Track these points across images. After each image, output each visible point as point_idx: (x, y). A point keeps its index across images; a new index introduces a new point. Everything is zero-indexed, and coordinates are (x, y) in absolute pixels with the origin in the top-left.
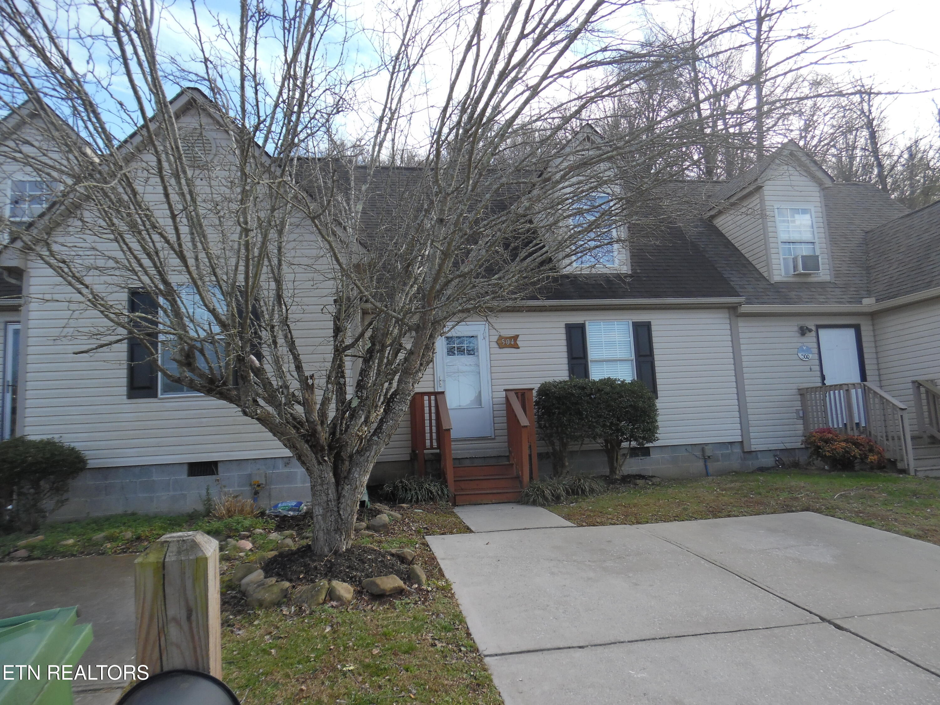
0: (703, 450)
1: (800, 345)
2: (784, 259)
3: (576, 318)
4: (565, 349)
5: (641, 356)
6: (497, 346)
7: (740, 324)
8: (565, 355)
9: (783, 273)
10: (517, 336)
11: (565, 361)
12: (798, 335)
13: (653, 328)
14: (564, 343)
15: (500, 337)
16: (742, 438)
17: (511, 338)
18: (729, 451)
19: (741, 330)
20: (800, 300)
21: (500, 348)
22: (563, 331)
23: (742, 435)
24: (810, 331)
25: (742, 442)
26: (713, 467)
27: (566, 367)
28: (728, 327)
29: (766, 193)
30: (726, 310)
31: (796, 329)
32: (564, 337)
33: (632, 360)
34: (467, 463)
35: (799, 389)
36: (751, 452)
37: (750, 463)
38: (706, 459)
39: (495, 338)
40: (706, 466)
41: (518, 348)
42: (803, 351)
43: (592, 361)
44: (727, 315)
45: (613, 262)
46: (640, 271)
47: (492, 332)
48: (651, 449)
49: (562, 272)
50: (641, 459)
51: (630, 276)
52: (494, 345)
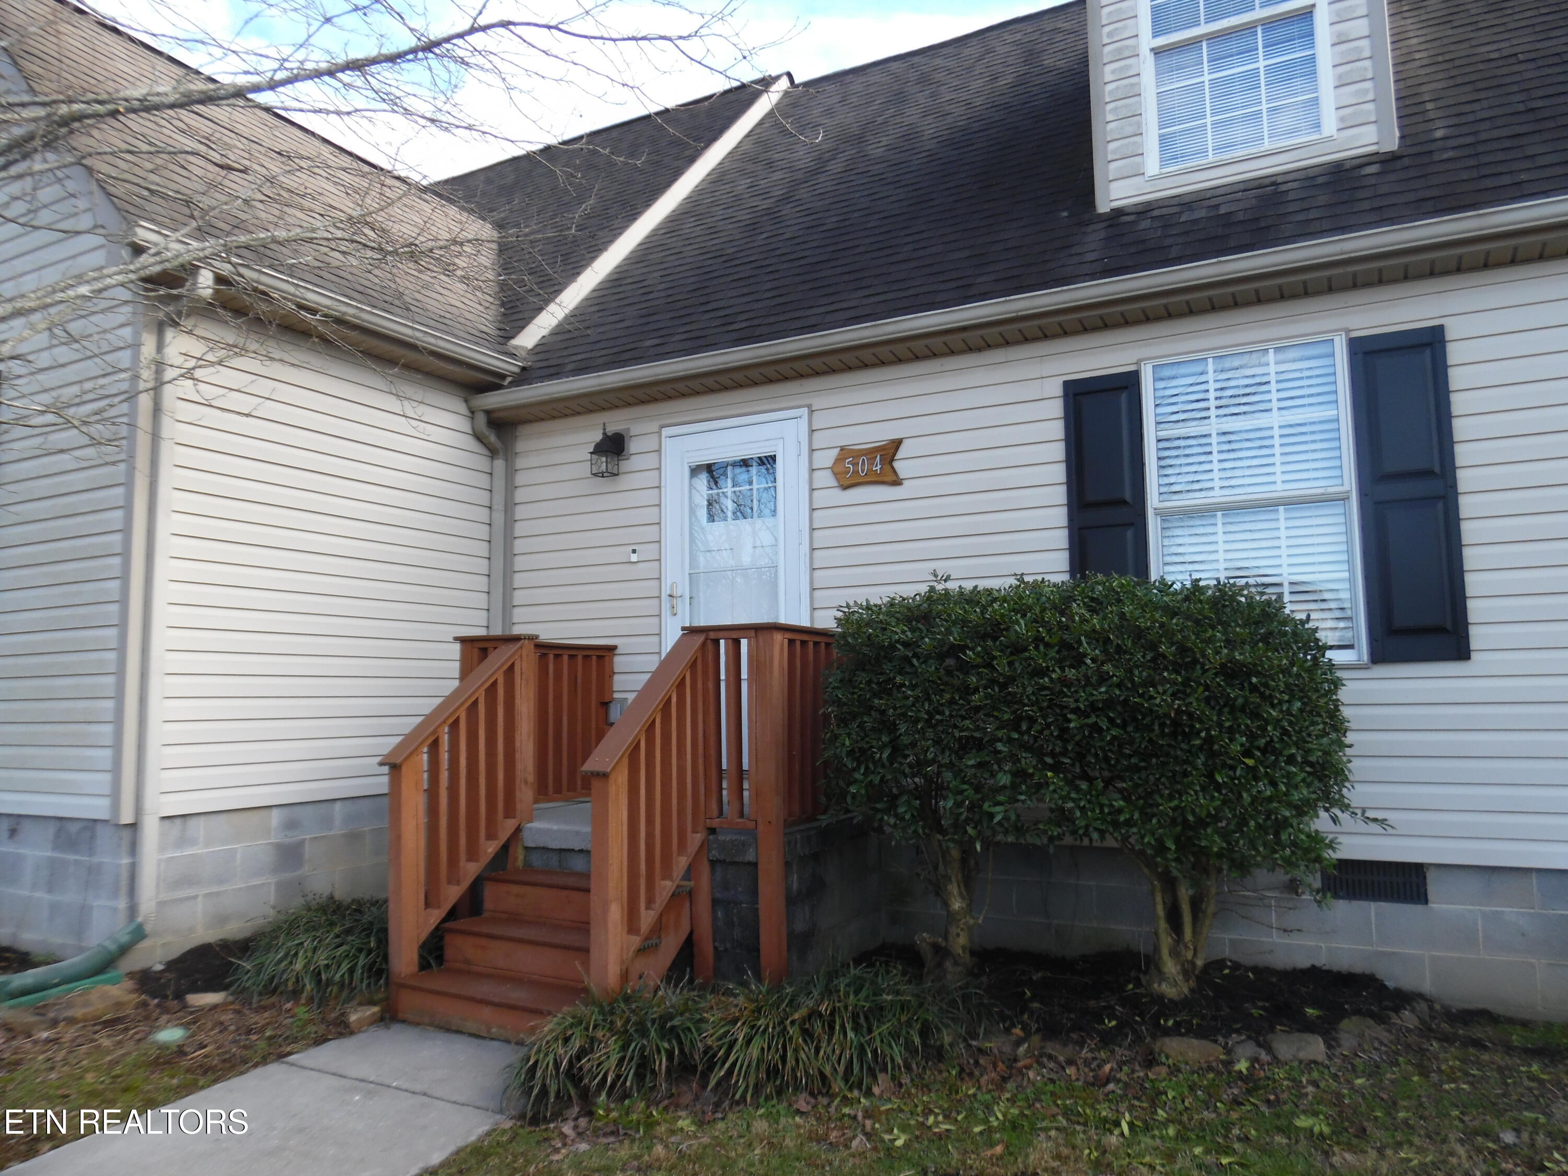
3: (1100, 359)
4: (1059, 473)
5: (1387, 478)
6: (833, 482)
8: (1060, 495)
10: (897, 444)
11: (1060, 516)
13: (1455, 353)
14: (1058, 451)
15: (844, 453)
17: (871, 453)
21: (845, 488)
22: (1056, 408)
27: (1061, 538)
32: (1057, 430)
33: (1344, 498)
39: (827, 458)
41: (897, 482)
43: (1165, 515)
45: (1317, 126)
46: (1439, 134)
47: (820, 440)
48: (1431, 876)
49: (1103, 207)
50: (1374, 909)
51: (1387, 160)
52: (825, 478)
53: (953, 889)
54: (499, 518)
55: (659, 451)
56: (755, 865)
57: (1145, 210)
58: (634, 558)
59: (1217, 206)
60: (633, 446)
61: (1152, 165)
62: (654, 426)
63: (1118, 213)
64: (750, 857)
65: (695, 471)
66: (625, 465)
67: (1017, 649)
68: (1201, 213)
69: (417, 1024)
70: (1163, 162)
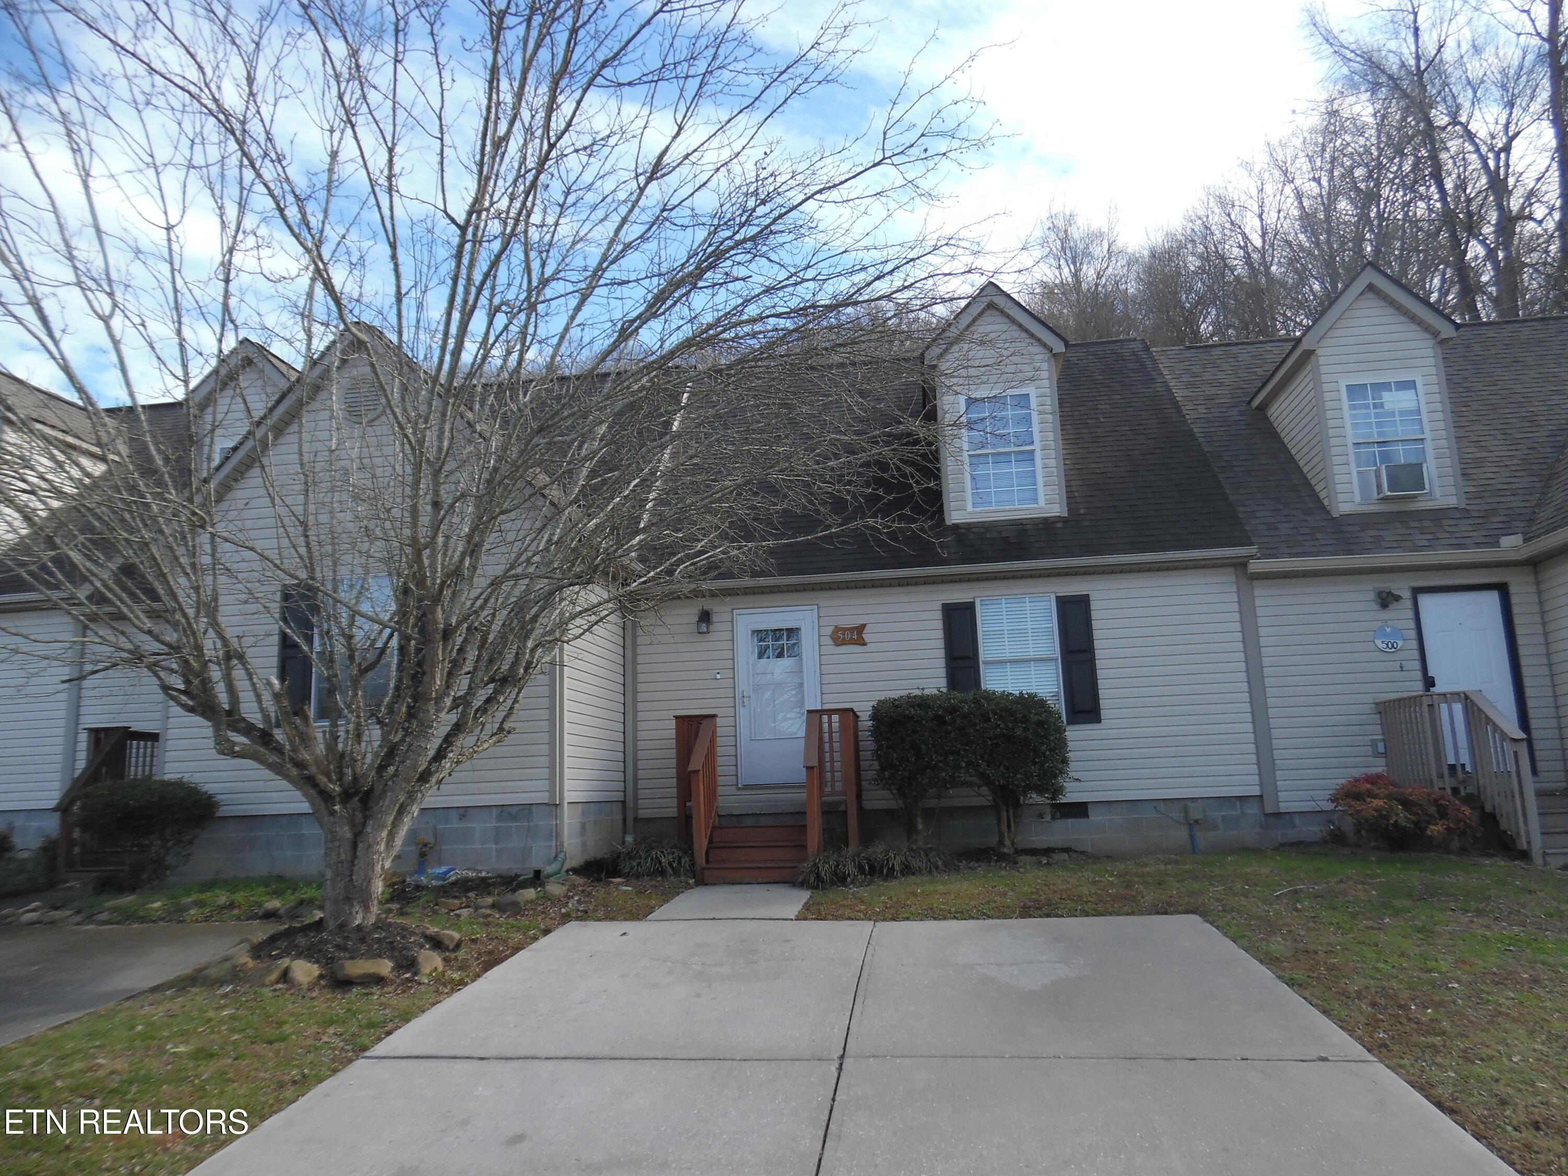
0: (1186, 810)
1: (1379, 624)
2: (1359, 472)
3: (957, 595)
4: (941, 643)
5: (1071, 652)
6: (831, 642)
7: (1256, 593)
8: (941, 653)
9: (1357, 497)
10: (863, 626)
11: (942, 663)
12: (1376, 607)
13: (1094, 605)
14: (940, 634)
15: (837, 629)
16: (1262, 790)
17: (852, 630)
18: (1239, 812)
19: (1258, 602)
20: (1377, 545)
21: (837, 645)
22: (939, 615)
23: (1261, 785)
24: (1398, 598)
25: (1261, 796)
26: (1204, 838)
27: (942, 672)
28: (1234, 597)
29: (1322, 360)
30: (1232, 570)
31: (1371, 596)
32: (939, 624)
33: (1056, 660)
34: (749, 821)
35: (1377, 704)
36: (1279, 815)
37: (1279, 833)
38: (1193, 825)
39: (829, 630)
40: (1192, 838)
41: (865, 644)
42: (1385, 635)
43: (985, 663)
44: (1233, 578)
45: (1036, 500)
46: (1082, 511)
47: (823, 621)
48: (1089, 806)
49: (949, 522)
50: (1071, 822)
51: (1064, 520)
52: (827, 641)
53: (919, 820)
54: (629, 653)
55: (732, 622)
56: (845, 812)
57: (969, 527)
58: (718, 676)
59: (1000, 532)
60: (715, 618)
61: (970, 508)
62: (729, 609)
63: (956, 527)
64: (843, 808)
65: (753, 632)
66: (714, 627)
67: (964, 716)
68: (995, 535)
69: (715, 884)
70: (975, 505)
